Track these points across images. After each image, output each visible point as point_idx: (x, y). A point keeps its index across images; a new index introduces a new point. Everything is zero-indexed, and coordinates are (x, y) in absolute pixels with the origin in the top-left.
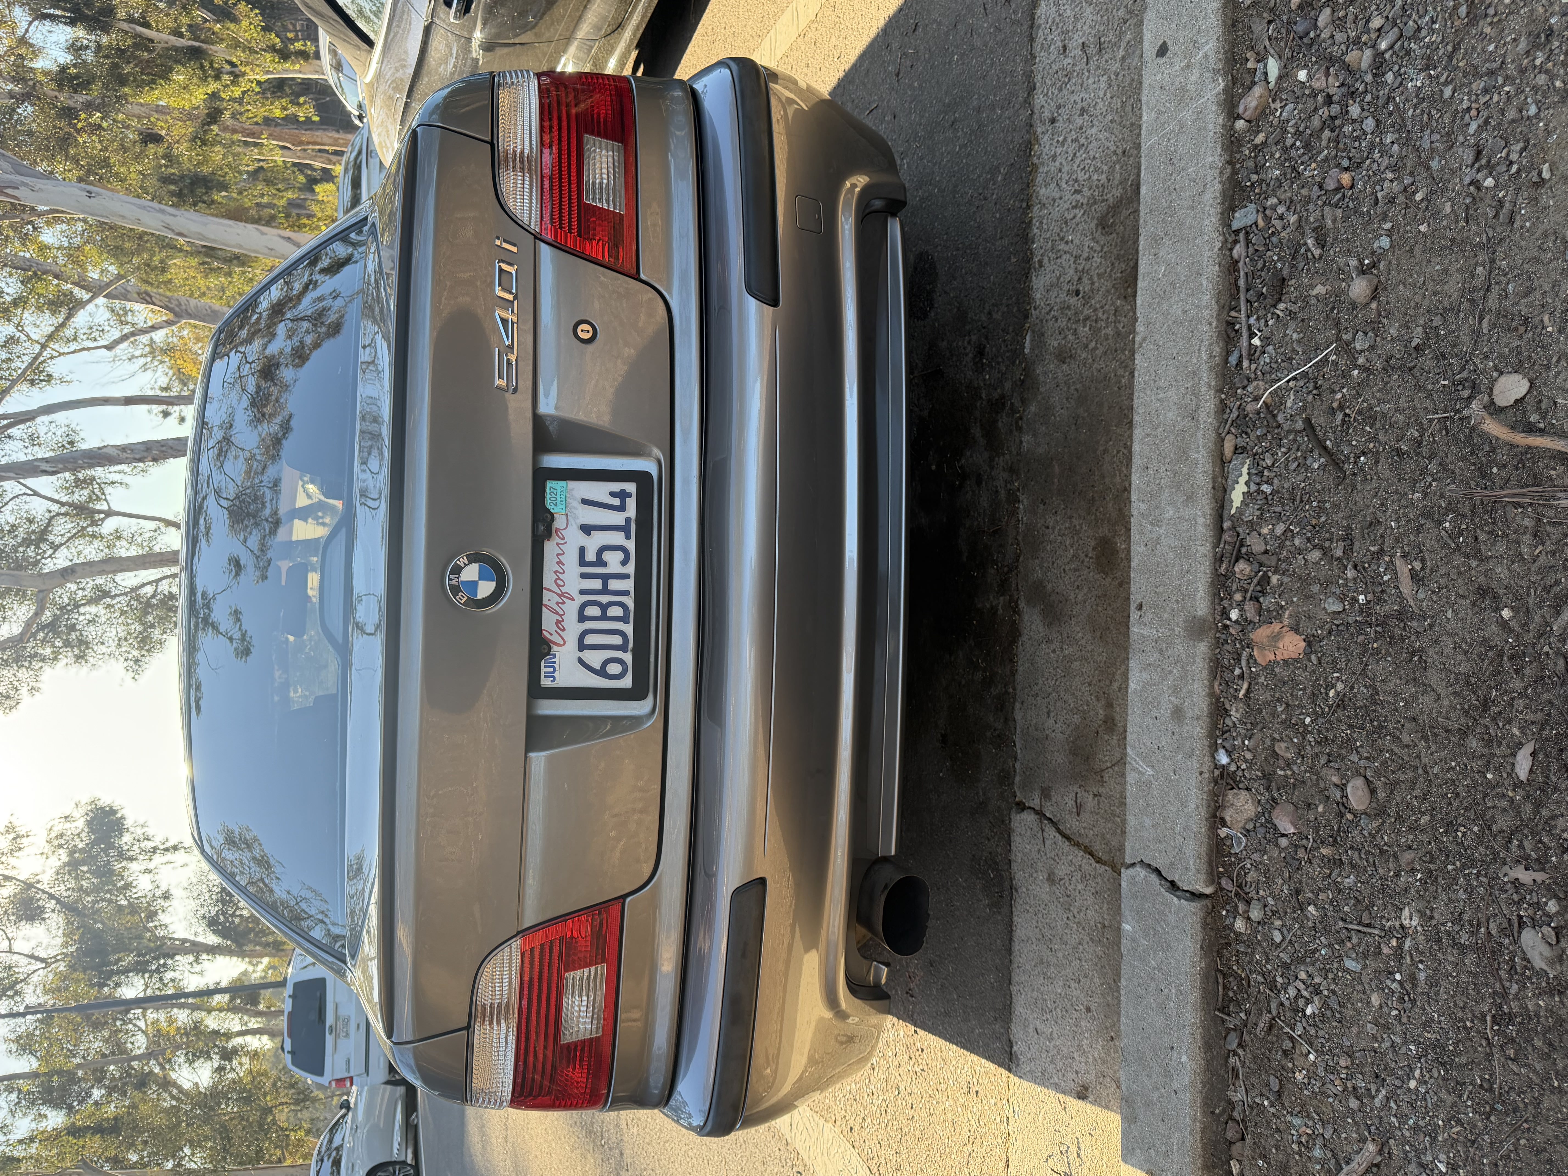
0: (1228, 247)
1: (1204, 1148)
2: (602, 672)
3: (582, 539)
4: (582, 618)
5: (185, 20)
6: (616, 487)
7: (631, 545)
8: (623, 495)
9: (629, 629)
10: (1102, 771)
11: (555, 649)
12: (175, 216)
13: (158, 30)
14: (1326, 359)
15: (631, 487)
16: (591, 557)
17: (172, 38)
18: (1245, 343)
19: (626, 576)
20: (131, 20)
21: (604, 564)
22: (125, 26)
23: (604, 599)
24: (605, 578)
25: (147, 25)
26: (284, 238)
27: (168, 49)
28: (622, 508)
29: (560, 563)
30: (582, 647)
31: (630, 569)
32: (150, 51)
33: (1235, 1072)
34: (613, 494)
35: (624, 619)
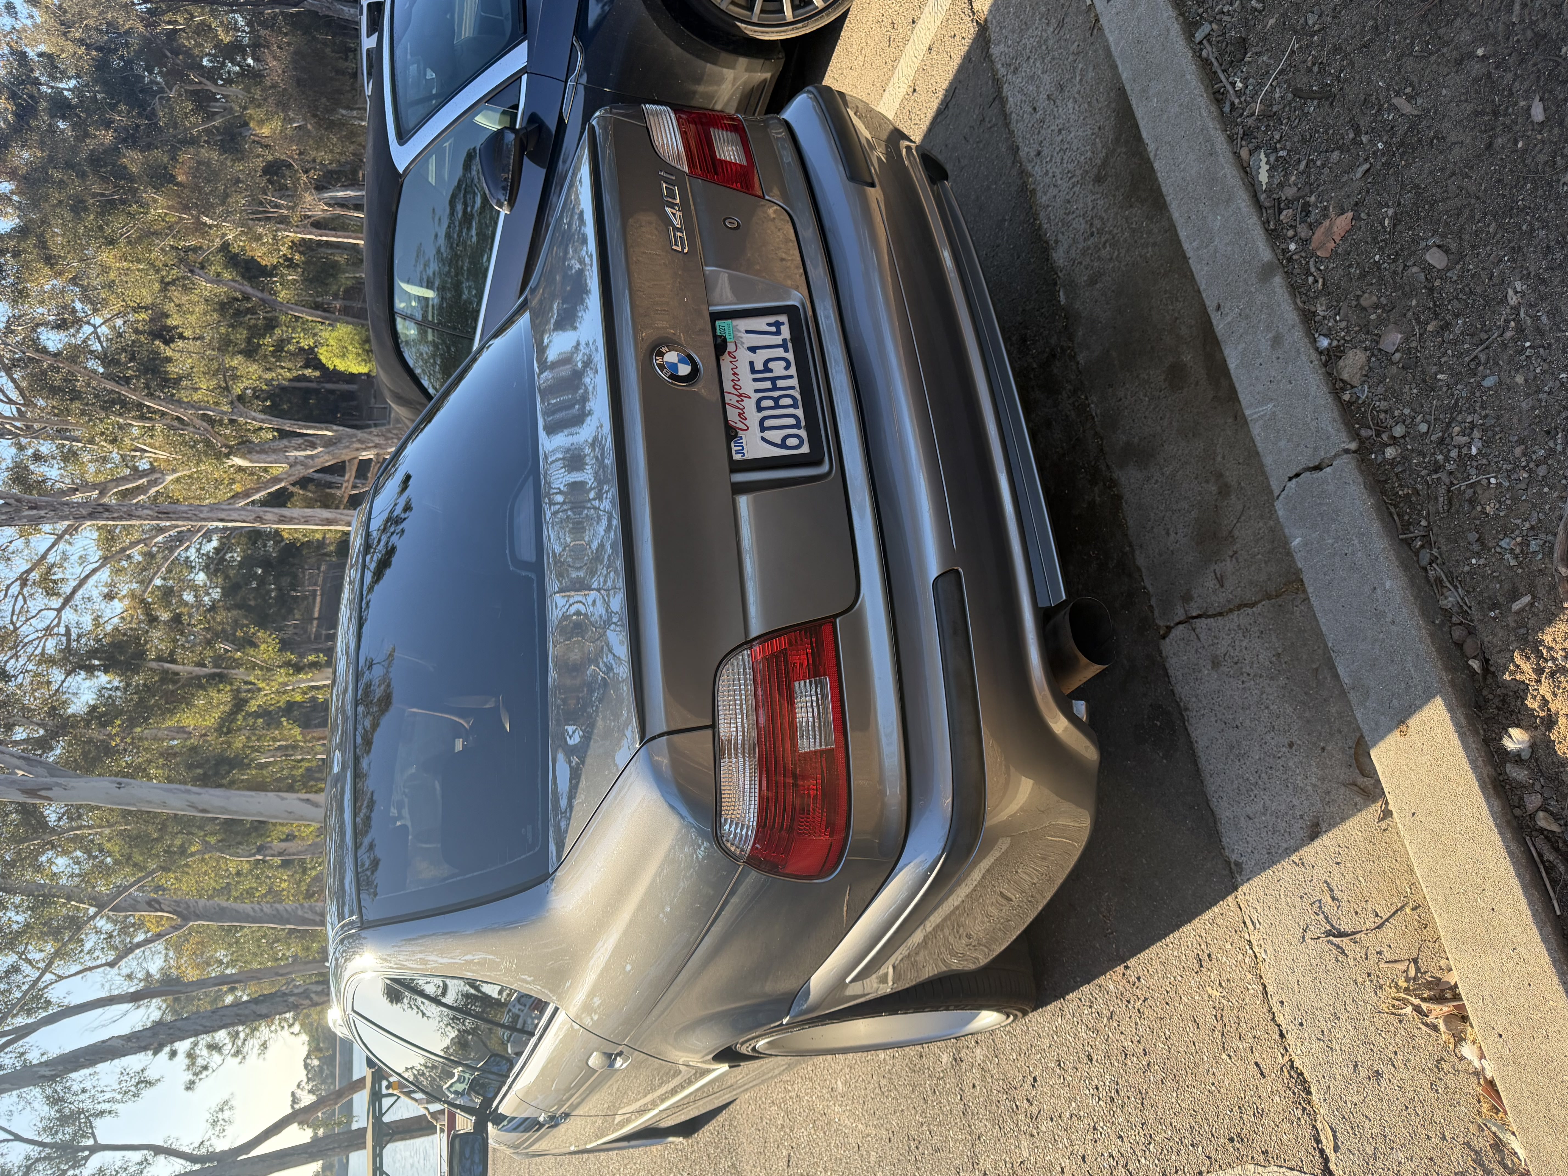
0: (1198, 54)
1: (1438, 650)
2: (783, 445)
3: (751, 356)
4: (760, 409)
5: (209, 653)
6: (772, 319)
7: (790, 356)
8: (778, 324)
9: (800, 413)
10: (1231, 532)
11: (741, 433)
12: (199, 794)
13: (184, 664)
14: (1293, 52)
15: (783, 318)
16: (759, 366)
17: (197, 669)
18: (1232, 92)
19: (791, 377)
20: (159, 659)
21: (771, 371)
22: (154, 665)
23: (776, 394)
24: (773, 380)
25: (173, 661)
26: (303, 800)
27: (192, 678)
28: (778, 333)
29: (735, 374)
30: (763, 429)
31: (793, 371)
32: (175, 682)
33: (1439, 580)
34: (769, 325)
35: (795, 406)
